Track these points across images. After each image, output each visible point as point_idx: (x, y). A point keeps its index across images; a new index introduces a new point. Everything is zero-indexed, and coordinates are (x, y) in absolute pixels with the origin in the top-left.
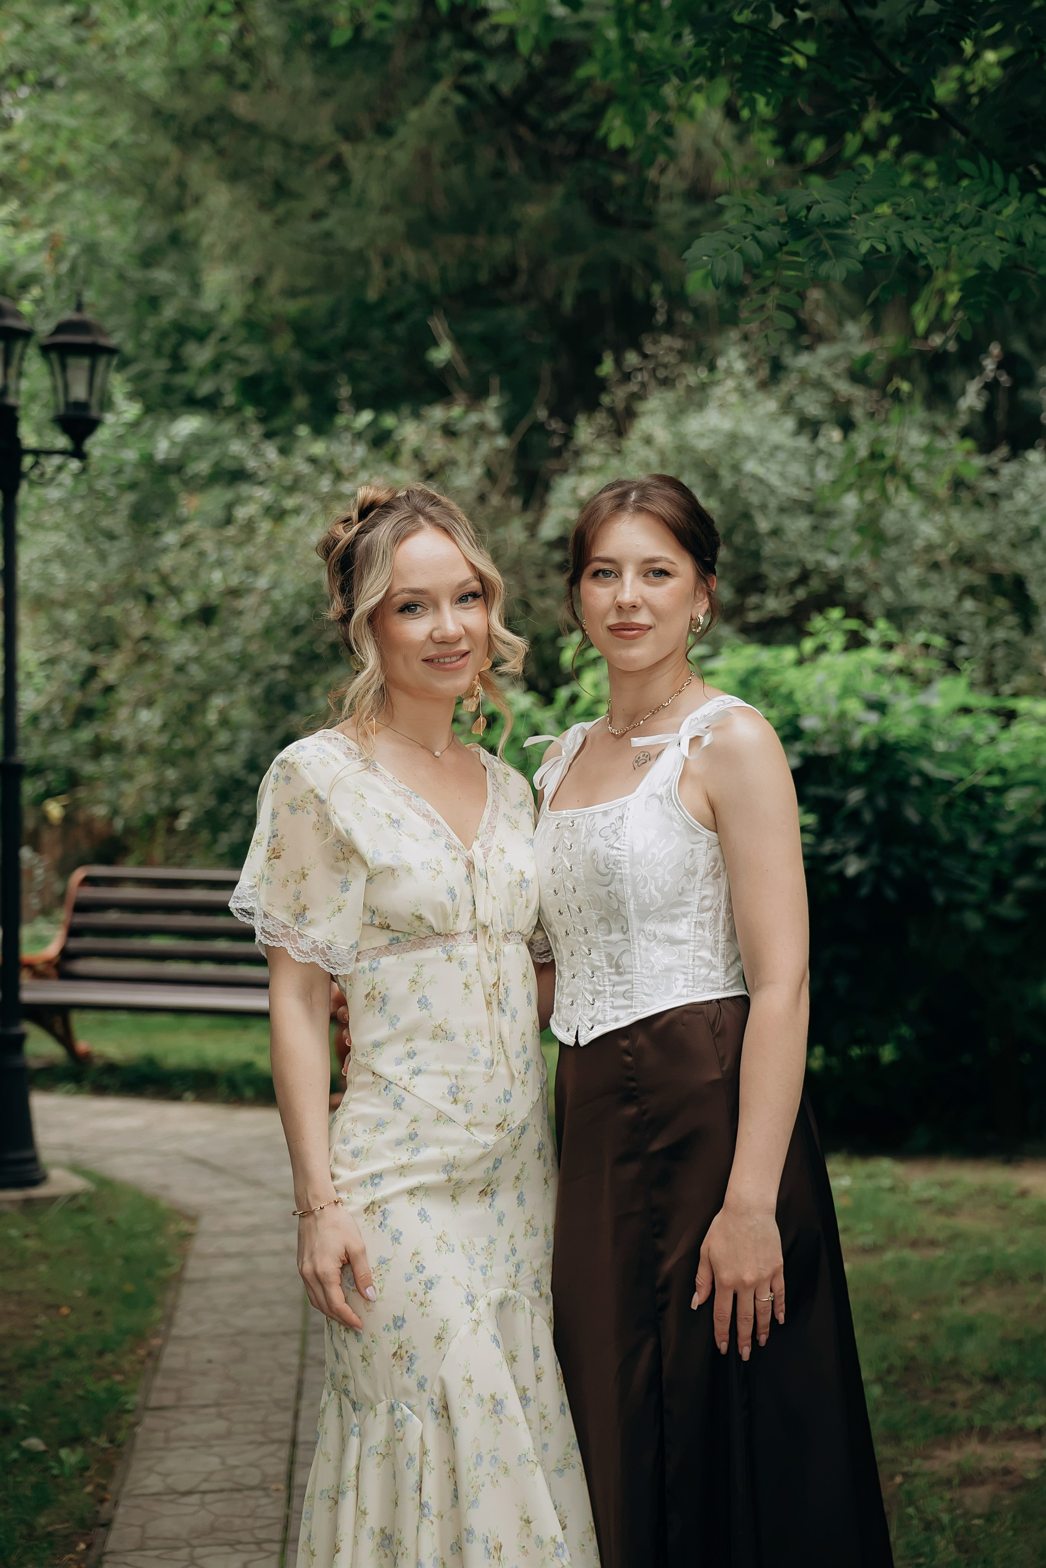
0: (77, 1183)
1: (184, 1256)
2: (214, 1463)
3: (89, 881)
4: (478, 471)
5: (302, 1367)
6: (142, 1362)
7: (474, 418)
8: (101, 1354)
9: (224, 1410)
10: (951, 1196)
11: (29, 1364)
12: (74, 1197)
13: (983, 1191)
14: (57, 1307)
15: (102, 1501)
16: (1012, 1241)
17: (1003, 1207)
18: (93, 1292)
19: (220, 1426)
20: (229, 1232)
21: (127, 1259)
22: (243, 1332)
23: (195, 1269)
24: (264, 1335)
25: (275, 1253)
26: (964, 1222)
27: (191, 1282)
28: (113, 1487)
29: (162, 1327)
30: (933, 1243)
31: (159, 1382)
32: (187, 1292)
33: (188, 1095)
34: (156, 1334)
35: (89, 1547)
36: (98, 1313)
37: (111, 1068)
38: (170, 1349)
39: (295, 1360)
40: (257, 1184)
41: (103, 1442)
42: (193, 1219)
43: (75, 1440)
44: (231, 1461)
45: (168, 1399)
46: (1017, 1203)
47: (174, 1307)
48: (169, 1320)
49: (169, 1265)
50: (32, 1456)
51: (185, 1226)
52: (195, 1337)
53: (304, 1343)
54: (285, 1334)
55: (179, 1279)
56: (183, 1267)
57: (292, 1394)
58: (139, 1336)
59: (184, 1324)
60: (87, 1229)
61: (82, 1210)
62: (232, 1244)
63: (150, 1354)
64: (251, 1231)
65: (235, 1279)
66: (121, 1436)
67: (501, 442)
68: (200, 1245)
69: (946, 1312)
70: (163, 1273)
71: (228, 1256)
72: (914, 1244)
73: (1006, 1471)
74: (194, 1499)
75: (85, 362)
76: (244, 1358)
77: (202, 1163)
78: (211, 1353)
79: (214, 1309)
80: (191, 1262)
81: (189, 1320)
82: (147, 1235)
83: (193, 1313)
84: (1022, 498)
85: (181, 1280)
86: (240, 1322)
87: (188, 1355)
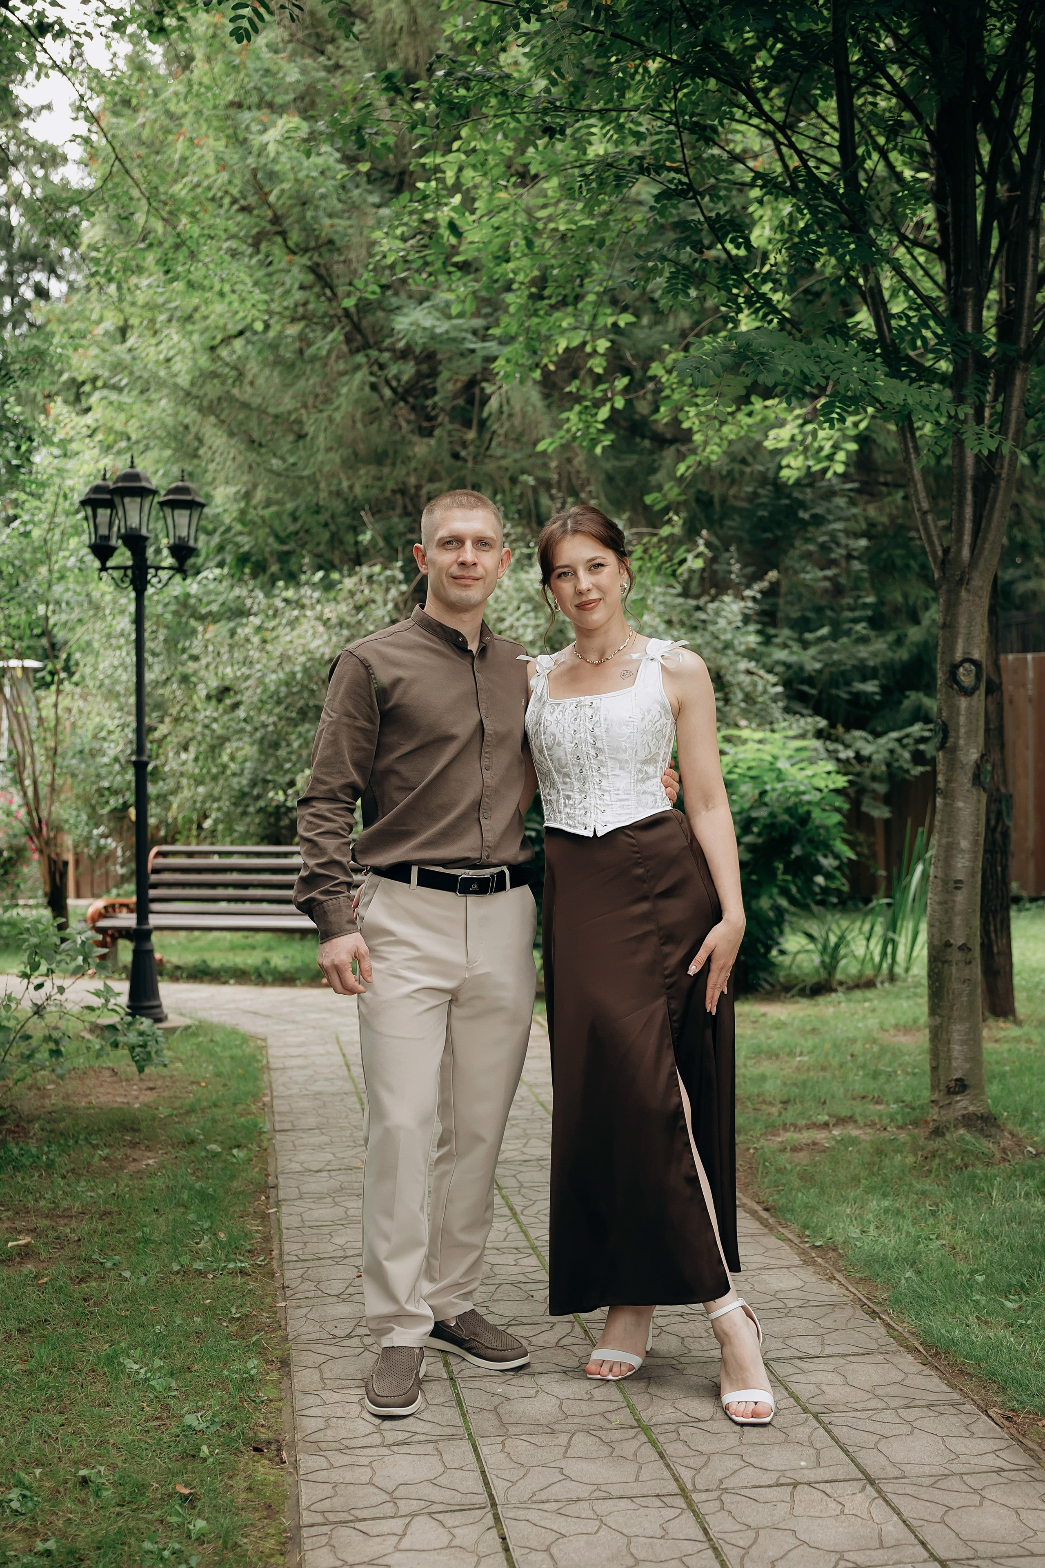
0: (188, 1021)
1: (266, 1056)
2: (330, 1157)
3: (159, 854)
4: (390, 606)
6: (262, 1109)
7: (388, 573)
8: (235, 1104)
9: (323, 1131)
11: (192, 1110)
12: (187, 1028)
14: (198, 1083)
15: (267, 1175)
17: (755, 1022)
18: (219, 1075)
19: (325, 1139)
20: (287, 1045)
21: (232, 1058)
22: (319, 1093)
23: (274, 1063)
24: (333, 1094)
25: (321, 1055)
27: (276, 1069)
28: (271, 1169)
29: (268, 1092)
31: (277, 1118)
32: (275, 1074)
33: (232, 981)
34: (265, 1095)
35: (268, 1198)
36: (225, 1085)
37: (178, 968)
38: (276, 1102)
39: (358, 1106)
40: (294, 1022)
41: (255, 1148)
42: (264, 1040)
43: (238, 1146)
44: (339, 1155)
45: (287, 1126)
46: (762, 1019)
47: (270, 1082)
48: (270, 1088)
49: (258, 1061)
50: (215, 1155)
51: (259, 1043)
52: (290, 1096)
54: (347, 1093)
56: (268, 1062)
58: (256, 1096)
59: (279, 1090)
60: (199, 1045)
61: (195, 1035)
62: (292, 1051)
63: (264, 1105)
64: (301, 1045)
65: (301, 1067)
66: (265, 1144)
67: (404, 588)
68: (271, 1051)
70: (256, 1065)
71: (292, 1057)
73: (814, 1144)
74: (324, 1174)
75: (186, 513)
76: (325, 1106)
77: (255, 1013)
78: (303, 1104)
79: (296, 1083)
80: (271, 1060)
81: (281, 1088)
82: (239, 1047)
83: (284, 1085)
84: (722, 623)
85: (269, 1069)
86: (316, 1088)
87: (289, 1104)
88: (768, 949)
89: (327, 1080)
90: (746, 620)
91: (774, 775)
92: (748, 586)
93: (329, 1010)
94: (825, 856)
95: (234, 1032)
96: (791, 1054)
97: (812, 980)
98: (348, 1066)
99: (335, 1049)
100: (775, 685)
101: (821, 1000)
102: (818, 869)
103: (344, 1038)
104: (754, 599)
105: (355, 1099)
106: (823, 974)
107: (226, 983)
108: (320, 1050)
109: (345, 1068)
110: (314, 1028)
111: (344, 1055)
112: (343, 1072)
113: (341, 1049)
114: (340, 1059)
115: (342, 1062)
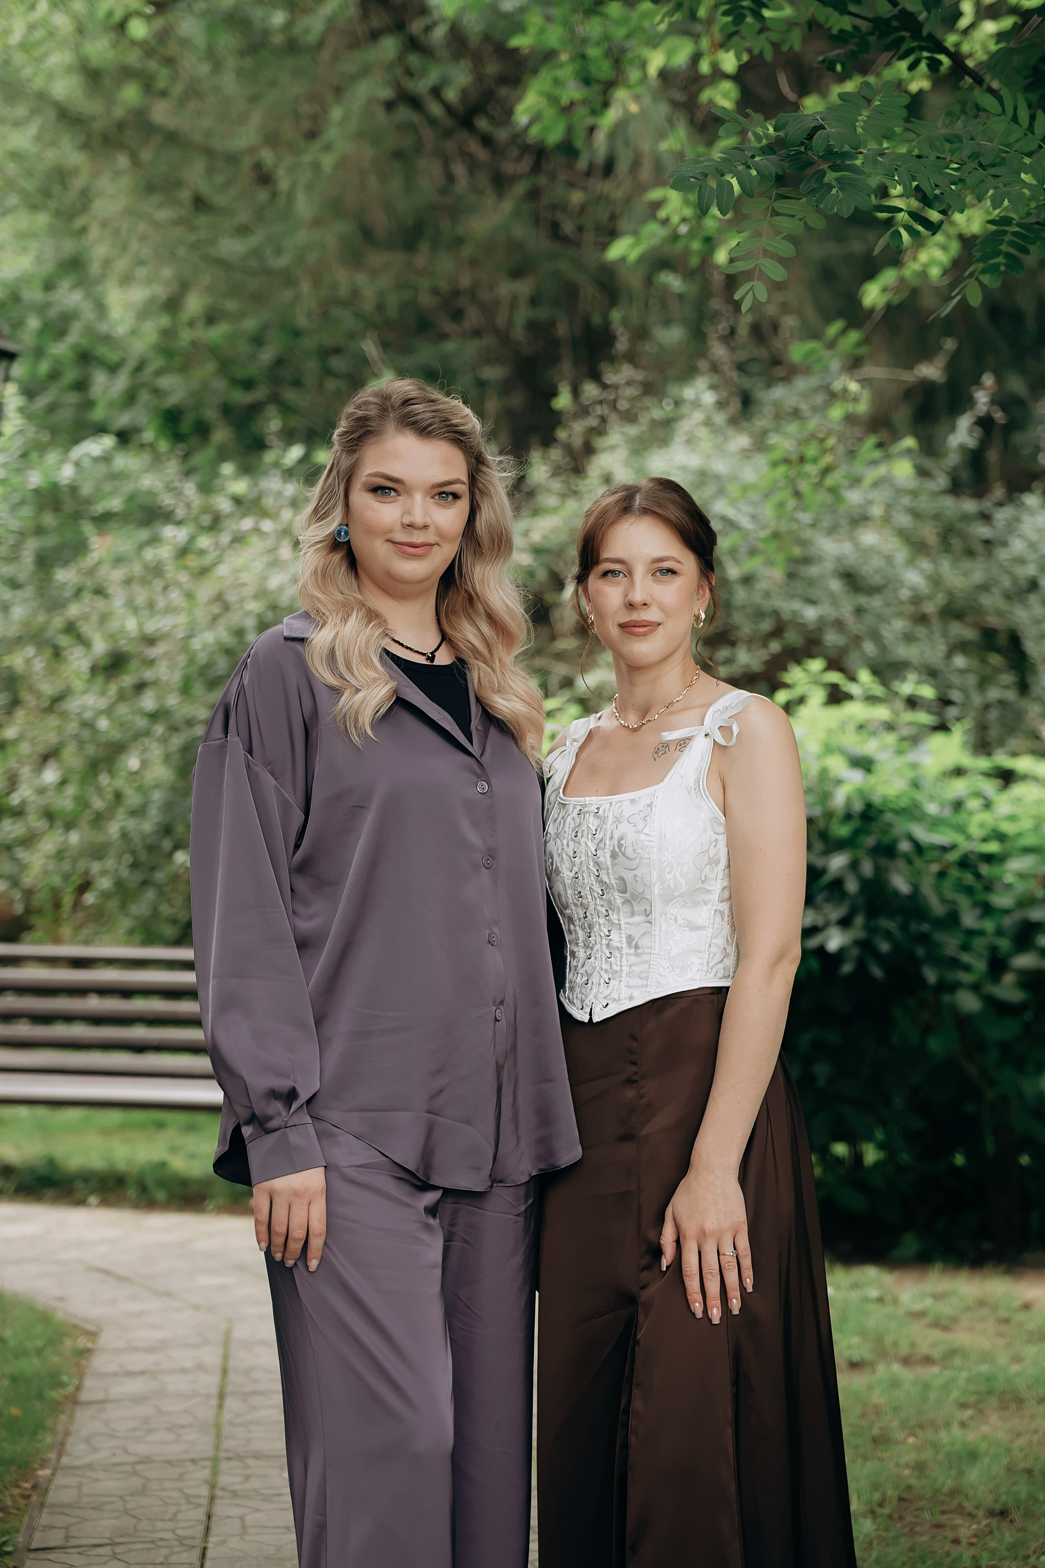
1: (81, 1375)
5: (212, 1499)
6: (28, 1497)
9: (118, 1549)
10: (946, 1309)
13: (982, 1303)
16: (1017, 1359)
17: (1006, 1321)
20: (132, 1349)
21: (14, 1379)
22: (146, 1460)
23: (91, 1389)
24: (169, 1463)
25: (184, 1371)
26: (961, 1338)
27: (88, 1404)
29: (52, 1456)
30: (928, 1360)
31: (44, 1519)
32: (81, 1415)
33: (93, 1200)
34: (44, 1464)
38: (59, 1480)
39: (204, 1491)
40: (168, 1294)
42: (92, 1335)
45: (54, 1538)
46: (1020, 1317)
47: (66, 1434)
48: (61, 1447)
49: (62, 1385)
51: (82, 1342)
52: (90, 1466)
53: (215, 1472)
54: (194, 1461)
55: (74, 1400)
56: (79, 1388)
57: (200, 1529)
58: (24, 1466)
59: (75, 1452)
62: (136, 1362)
63: (34, 1487)
64: (158, 1347)
65: (137, 1400)
68: (98, 1362)
69: (943, 1436)
70: (54, 1395)
71: (130, 1374)
72: (906, 1361)
76: (143, 1491)
77: (107, 1272)
78: (109, 1484)
79: (114, 1436)
80: (88, 1382)
81: (82, 1447)
82: (39, 1352)
83: (88, 1440)
84: (1017, 545)
85: (76, 1402)
86: (142, 1449)
87: (80, 1487)
89: (170, 1429)
95: (45, 1318)
98: (222, 1396)
99: (211, 1356)
103: (240, 1332)
105: (205, 1474)
107: (81, 1202)
108: (186, 1358)
109: (214, 1402)
110: (196, 1308)
111: (225, 1371)
112: (207, 1413)
113: (226, 1358)
114: (210, 1382)
115: (214, 1391)
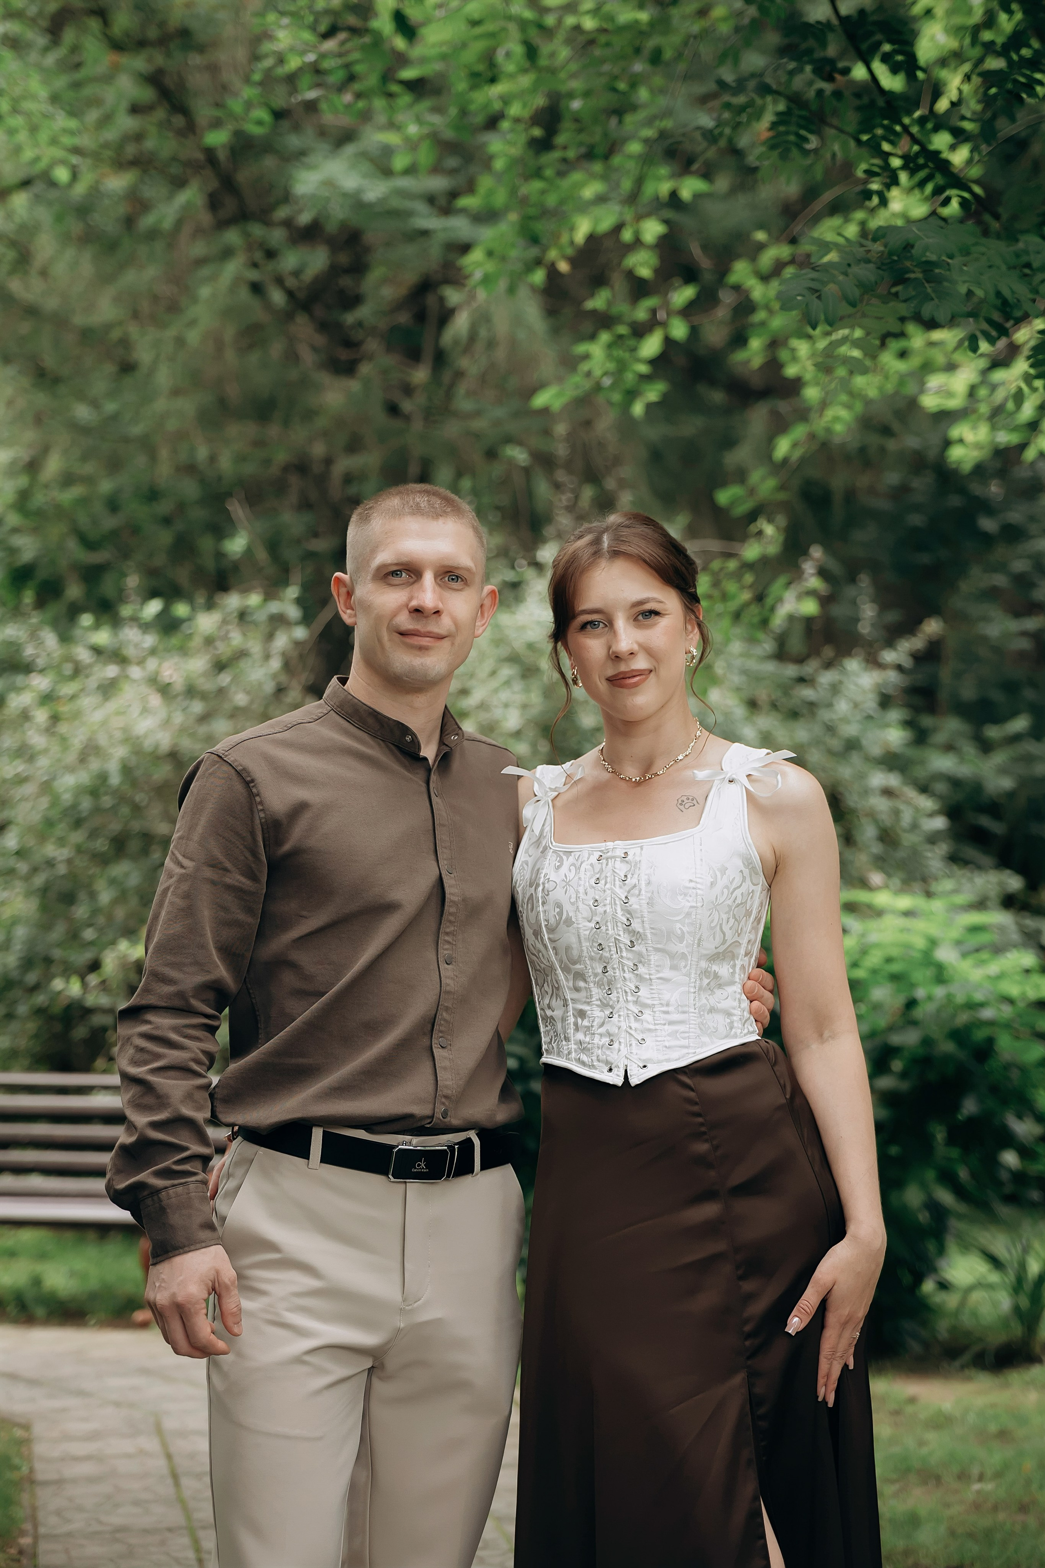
1: (29, 1459)
4: (276, 664)
6: (19, 1560)
7: (274, 607)
16: (923, 1443)
20: (67, 1437)
22: (122, 1529)
23: (43, 1472)
24: (146, 1531)
25: (129, 1456)
27: (46, 1483)
29: (28, 1526)
32: (43, 1493)
34: (23, 1533)
38: (43, 1546)
39: (191, 1554)
40: (81, 1393)
42: (27, 1427)
47: (34, 1509)
48: (34, 1519)
49: (16, 1468)
51: (19, 1433)
52: (70, 1535)
53: (196, 1538)
54: (170, 1530)
55: (30, 1481)
56: (32, 1470)
59: (49, 1523)
62: (78, 1449)
63: (21, 1552)
64: (93, 1436)
65: (92, 1480)
67: (300, 633)
68: (40, 1449)
70: (11, 1475)
71: (76, 1459)
76: (130, 1555)
77: (13, 1378)
78: (95, 1549)
79: (80, 1509)
80: (38, 1466)
81: (53, 1520)
83: (58, 1513)
84: (842, 707)
85: (32, 1482)
86: (116, 1520)
87: (67, 1551)
88: (919, 1279)
89: (137, 1503)
90: (885, 701)
91: (929, 973)
92: (890, 643)
93: (145, 1372)
94: (1020, 1117)
96: (963, 1476)
97: (997, 1339)
98: (175, 1476)
99: (151, 1444)
100: (931, 815)
101: (1016, 1377)
102: (1008, 1140)
103: (169, 1424)
104: (899, 668)
105: (186, 1541)
106: (1017, 1330)
108: (127, 1446)
109: (169, 1481)
110: (117, 1404)
111: (169, 1457)
112: (167, 1489)
113: (164, 1445)
114: (161, 1463)
115: (165, 1471)
